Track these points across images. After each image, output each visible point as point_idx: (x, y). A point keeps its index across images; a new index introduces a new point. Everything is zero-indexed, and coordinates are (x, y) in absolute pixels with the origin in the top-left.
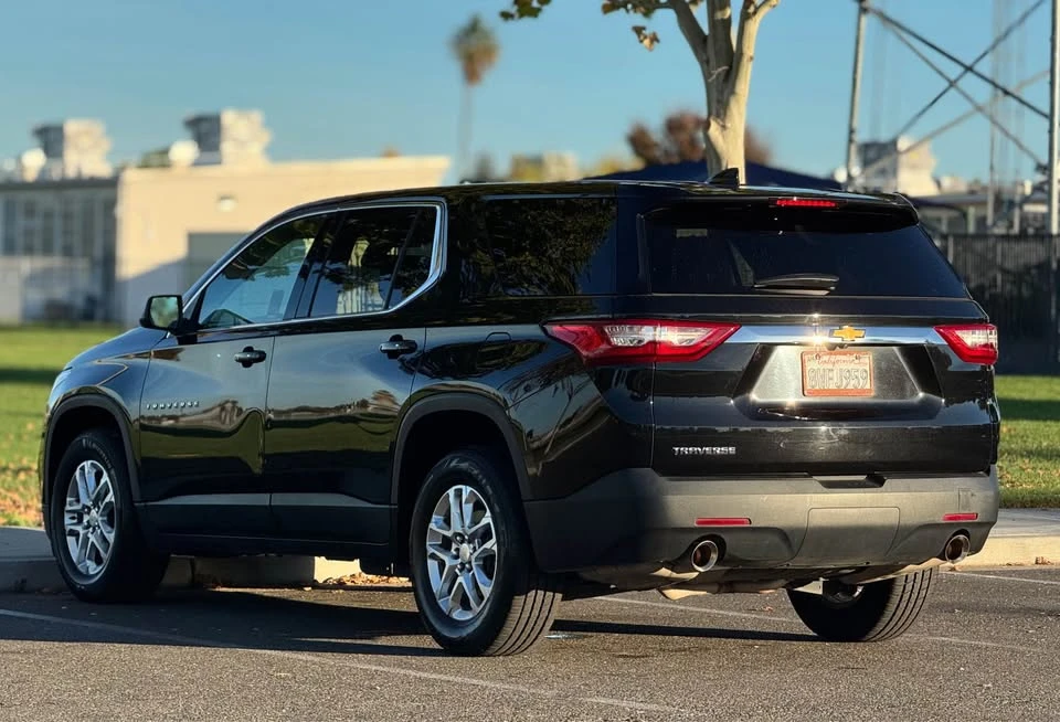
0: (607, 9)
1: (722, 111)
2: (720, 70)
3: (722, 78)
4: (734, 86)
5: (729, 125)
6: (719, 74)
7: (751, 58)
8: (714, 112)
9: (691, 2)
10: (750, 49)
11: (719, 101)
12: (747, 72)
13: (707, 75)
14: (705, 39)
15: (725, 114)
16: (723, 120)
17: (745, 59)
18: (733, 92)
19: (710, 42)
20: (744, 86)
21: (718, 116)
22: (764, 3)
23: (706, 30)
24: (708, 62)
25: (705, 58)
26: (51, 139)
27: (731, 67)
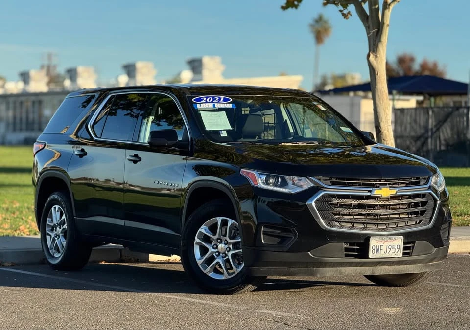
0: (325, 5)
1: (375, 50)
2: (374, 31)
3: (375, 34)
4: (380, 38)
5: (378, 55)
6: (373, 32)
7: (388, 26)
8: (372, 49)
9: (362, 1)
10: (387, 21)
11: (374, 45)
12: (386, 32)
13: (368, 33)
14: (368, 17)
15: (377, 51)
16: (376, 53)
17: (385, 26)
18: (380, 41)
19: (370, 19)
20: (385, 38)
21: (373, 51)
22: (392, 2)
23: (368, 13)
24: (369, 27)
25: (367, 25)
26: (130, 70)
27: (379, 30)
